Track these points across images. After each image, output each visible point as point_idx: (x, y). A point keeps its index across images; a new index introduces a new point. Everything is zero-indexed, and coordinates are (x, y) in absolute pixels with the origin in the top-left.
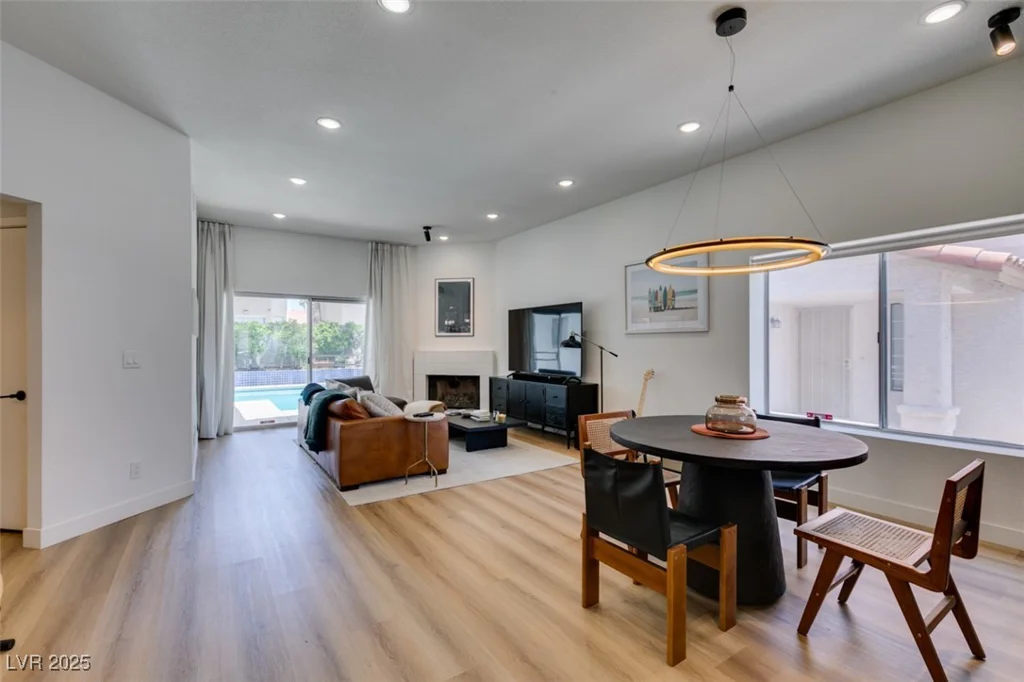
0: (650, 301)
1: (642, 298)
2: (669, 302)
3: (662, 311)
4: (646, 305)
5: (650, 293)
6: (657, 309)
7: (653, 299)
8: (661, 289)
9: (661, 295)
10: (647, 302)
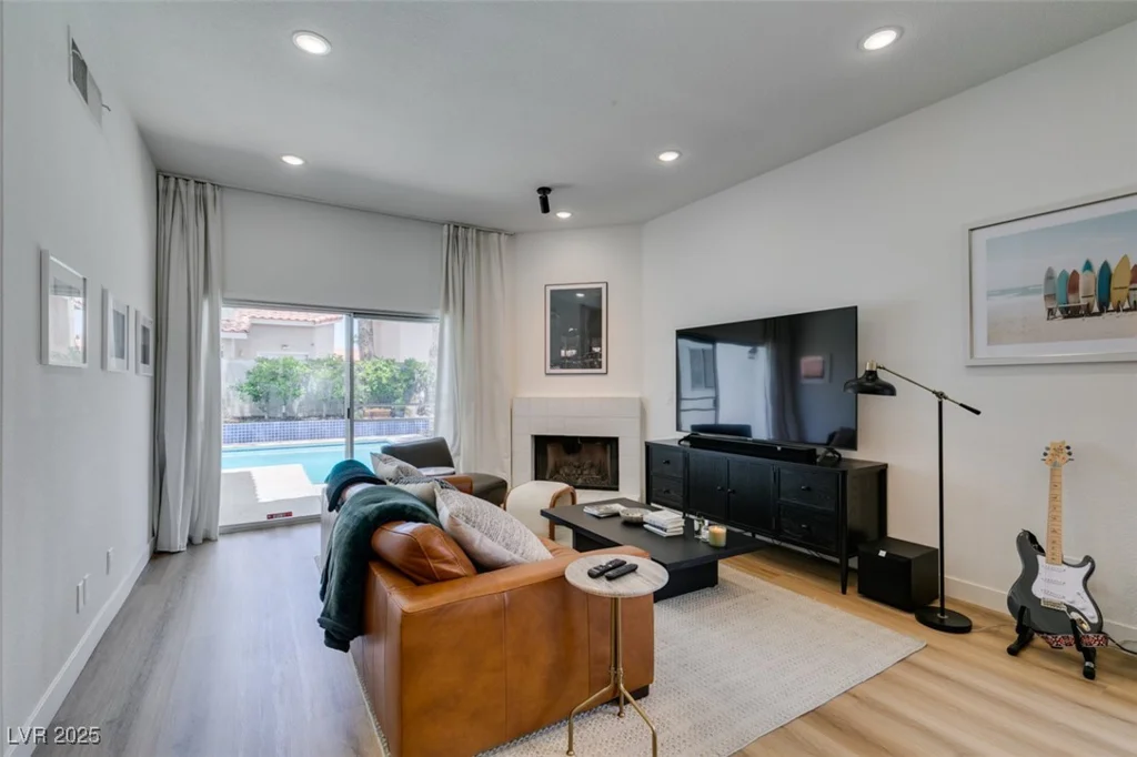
0: (1048, 297)
1: (1025, 291)
2: (1116, 295)
3: (1088, 312)
4: (1039, 304)
5: (1049, 277)
6: (1071, 313)
7: (1061, 291)
8: (1088, 266)
9: (1088, 283)
10: (1041, 297)
